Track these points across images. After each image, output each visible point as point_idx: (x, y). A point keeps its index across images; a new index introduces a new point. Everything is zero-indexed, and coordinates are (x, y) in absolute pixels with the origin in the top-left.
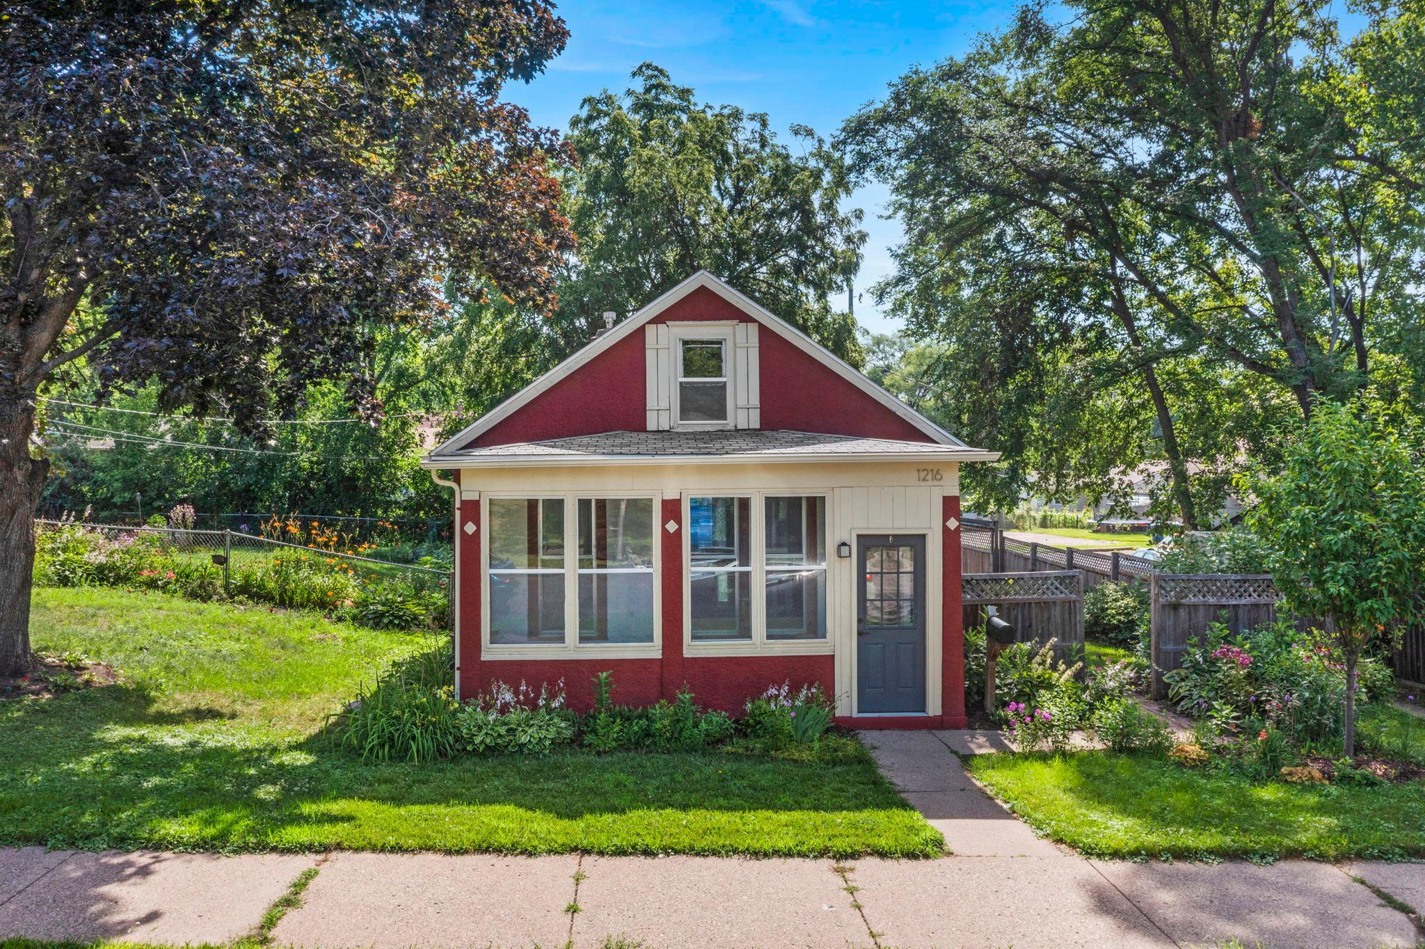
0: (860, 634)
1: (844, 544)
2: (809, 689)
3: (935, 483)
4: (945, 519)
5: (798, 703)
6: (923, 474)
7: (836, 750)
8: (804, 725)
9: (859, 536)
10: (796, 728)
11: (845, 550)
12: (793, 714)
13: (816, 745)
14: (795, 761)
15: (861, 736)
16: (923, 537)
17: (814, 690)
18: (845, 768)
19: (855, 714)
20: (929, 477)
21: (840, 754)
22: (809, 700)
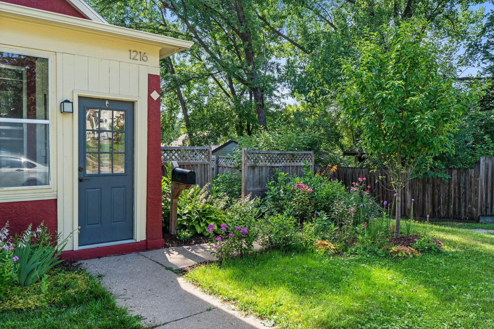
0: (80, 180)
1: (67, 101)
2: (34, 229)
3: (142, 62)
4: (150, 92)
5: (21, 245)
6: (133, 54)
7: (66, 287)
8: (29, 267)
9: (80, 97)
10: (19, 272)
11: (67, 107)
12: (16, 258)
13: (45, 286)
14: (20, 311)
15: (84, 266)
16: (133, 103)
17: (39, 230)
18: (81, 309)
19: (76, 248)
20: (138, 57)
21: (71, 291)
22: (34, 241)
